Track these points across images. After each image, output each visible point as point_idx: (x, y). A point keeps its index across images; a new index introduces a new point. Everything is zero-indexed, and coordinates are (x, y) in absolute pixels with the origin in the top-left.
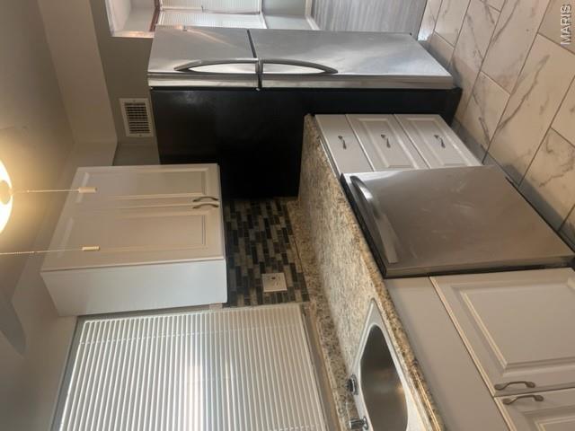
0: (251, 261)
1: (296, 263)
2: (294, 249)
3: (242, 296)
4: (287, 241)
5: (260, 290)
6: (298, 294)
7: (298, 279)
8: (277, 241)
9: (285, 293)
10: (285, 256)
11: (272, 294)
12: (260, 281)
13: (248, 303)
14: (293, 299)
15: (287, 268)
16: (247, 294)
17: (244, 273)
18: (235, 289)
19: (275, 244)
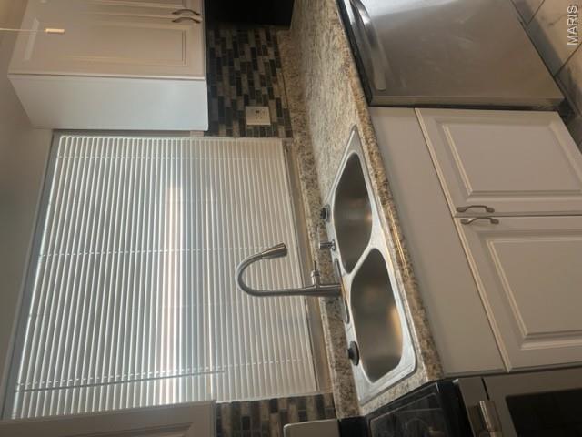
0: (235, 92)
1: (282, 98)
2: (281, 84)
3: (224, 126)
4: (275, 74)
5: (242, 122)
6: (282, 130)
7: (282, 115)
8: (263, 74)
9: (269, 128)
10: (271, 90)
11: (255, 127)
12: (243, 113)
13: (230, 134)
14: (276, 134)
15: (272, 103)
16: (229, 125)
17: (227, 103)
18: (217, 118)
19: (261, 77)
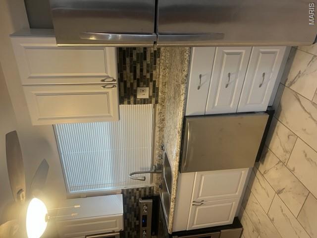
0: (132, 77)
5: (135, 96)
6: (153, 100)
9: (147, 99)
10: (151, 75)
11: (141, 99)
12: (136, 91)
13: (129, 103)
14: (151, 103)
15: (151, 84)
16: (129, 98)
